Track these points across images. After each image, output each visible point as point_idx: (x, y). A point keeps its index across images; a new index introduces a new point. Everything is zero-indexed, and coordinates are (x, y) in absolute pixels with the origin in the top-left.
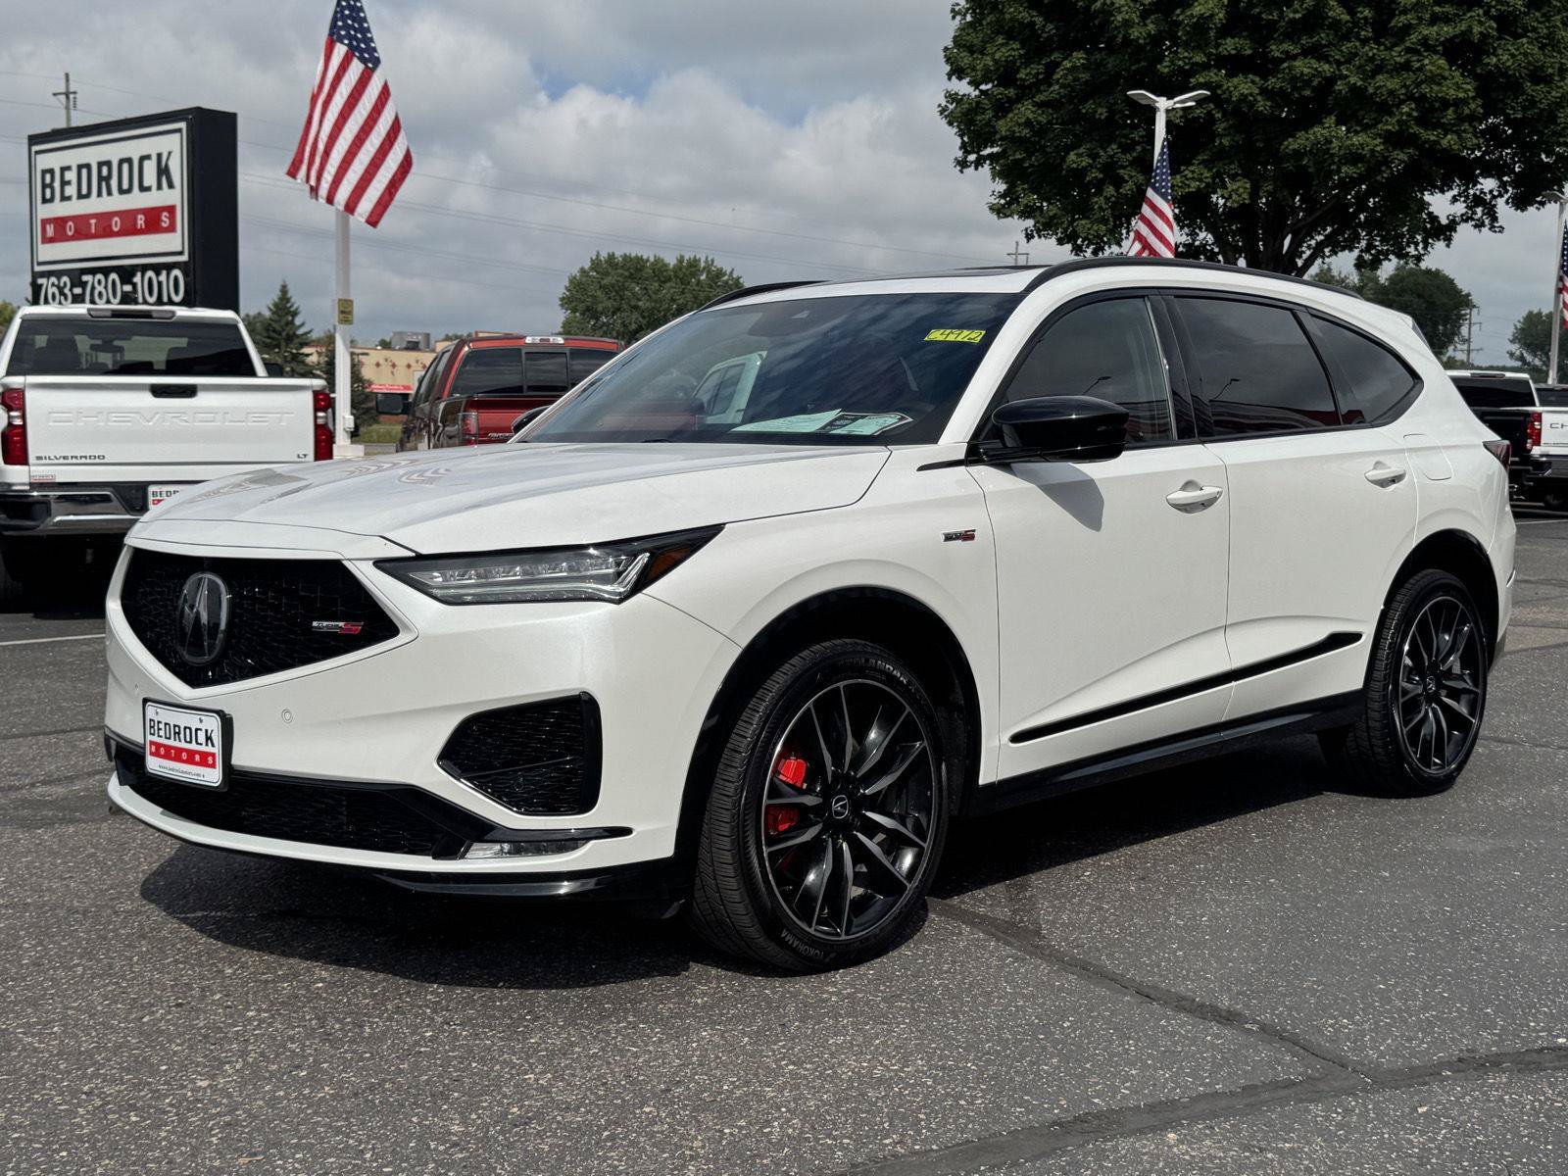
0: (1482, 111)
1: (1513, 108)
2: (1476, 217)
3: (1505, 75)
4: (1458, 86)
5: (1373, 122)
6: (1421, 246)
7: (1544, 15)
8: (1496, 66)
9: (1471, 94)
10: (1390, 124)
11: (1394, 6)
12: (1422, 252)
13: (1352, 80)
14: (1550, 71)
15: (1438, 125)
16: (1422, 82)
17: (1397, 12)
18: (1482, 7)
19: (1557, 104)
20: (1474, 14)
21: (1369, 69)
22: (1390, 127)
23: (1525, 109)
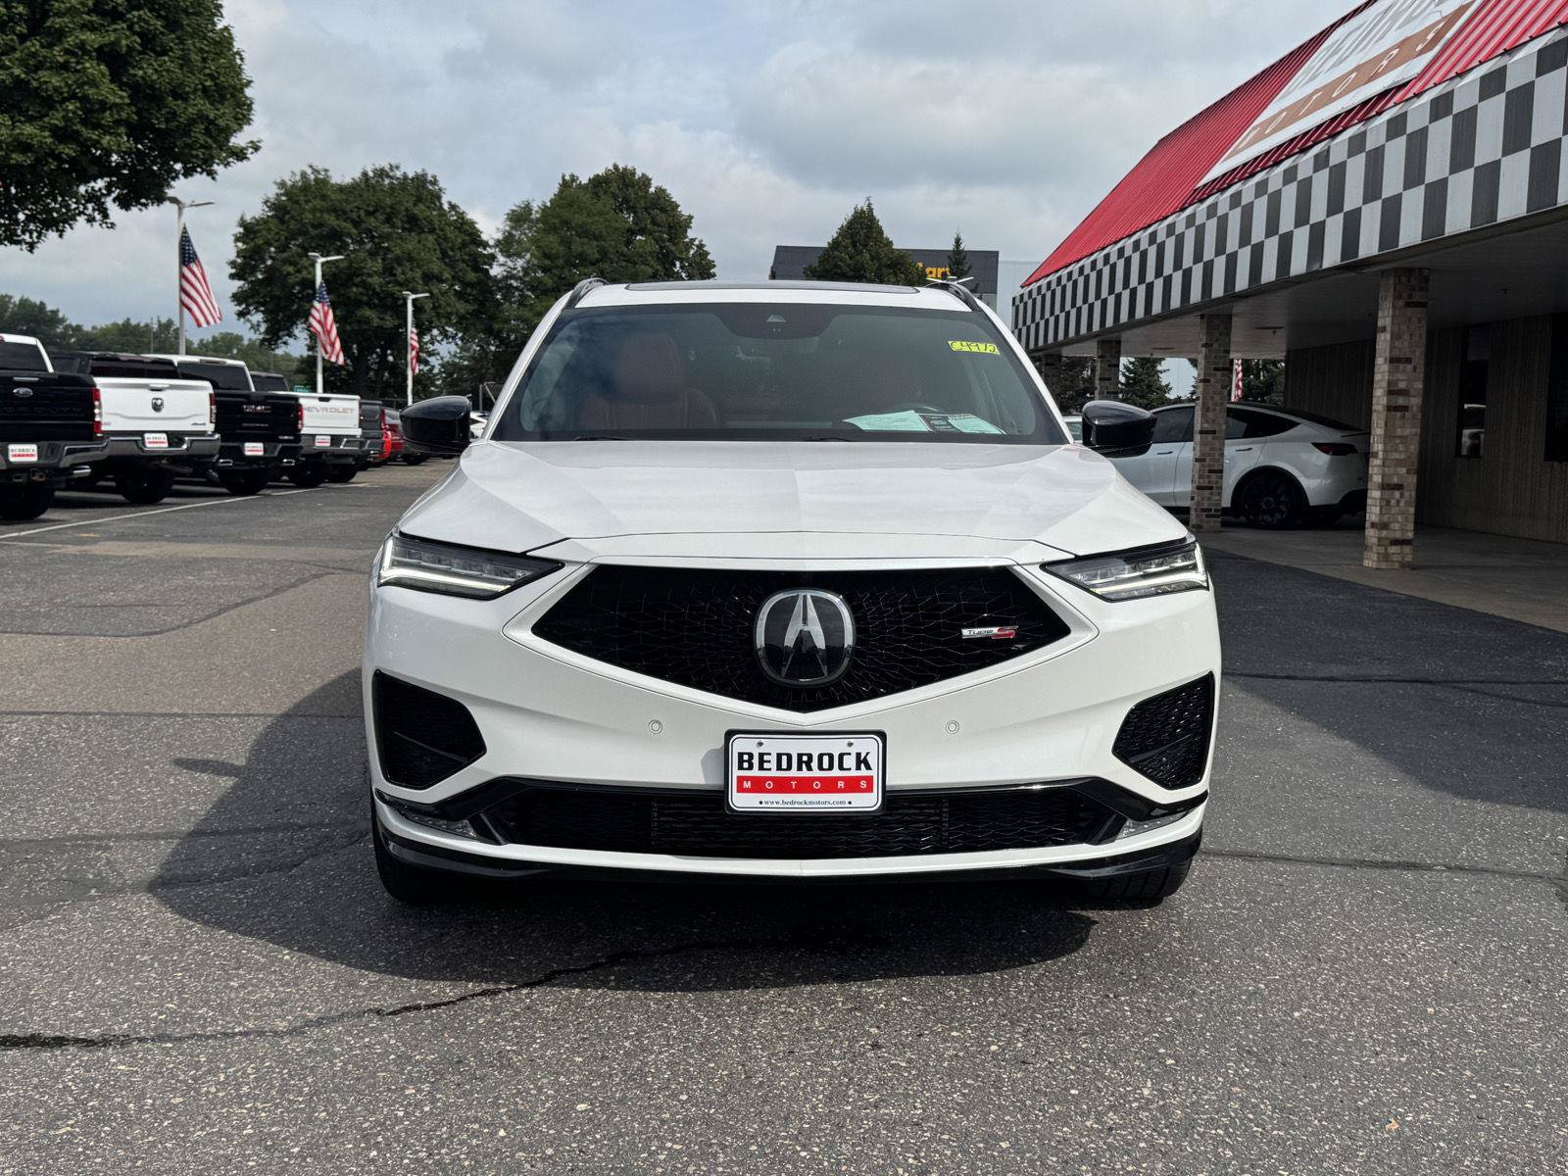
0: (136, 118)
1: (158, 119)
2: (87, 212)
3: (152, 87)
4: (113, 94)
5: (38, 115)
6: (35, 235)
7: (178, 38)
8: (142, 78)
9: (127, 101)
10: (56, 119)
11: (47, 7)
12: (36, 240)
13: (17, 71)
14: (187, 89)
15: (96, 126)
16: (84, 83)
17: (51, 14)
18: (124, 22)
19: (193, 119)
20: (118, 27)
21: (31, 62)
22: (56, 122)
23: (167, 121)
